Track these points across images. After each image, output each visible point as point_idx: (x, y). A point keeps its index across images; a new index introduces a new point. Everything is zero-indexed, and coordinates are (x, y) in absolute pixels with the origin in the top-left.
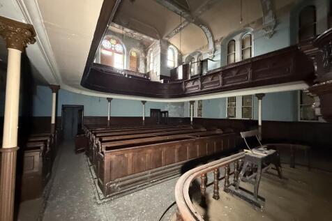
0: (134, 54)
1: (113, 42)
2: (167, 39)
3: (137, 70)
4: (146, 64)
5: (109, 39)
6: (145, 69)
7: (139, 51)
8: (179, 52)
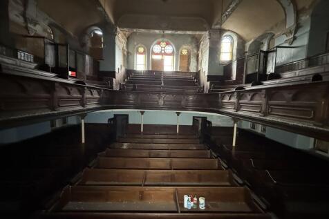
0: (185, 52)
1: (163, 44)
2: (218, 26)
3: (188, 69)
4: (197, 60)
5: (159, 43)
6: (197, 68)
7: (190, 48)
8: (240, 37)
